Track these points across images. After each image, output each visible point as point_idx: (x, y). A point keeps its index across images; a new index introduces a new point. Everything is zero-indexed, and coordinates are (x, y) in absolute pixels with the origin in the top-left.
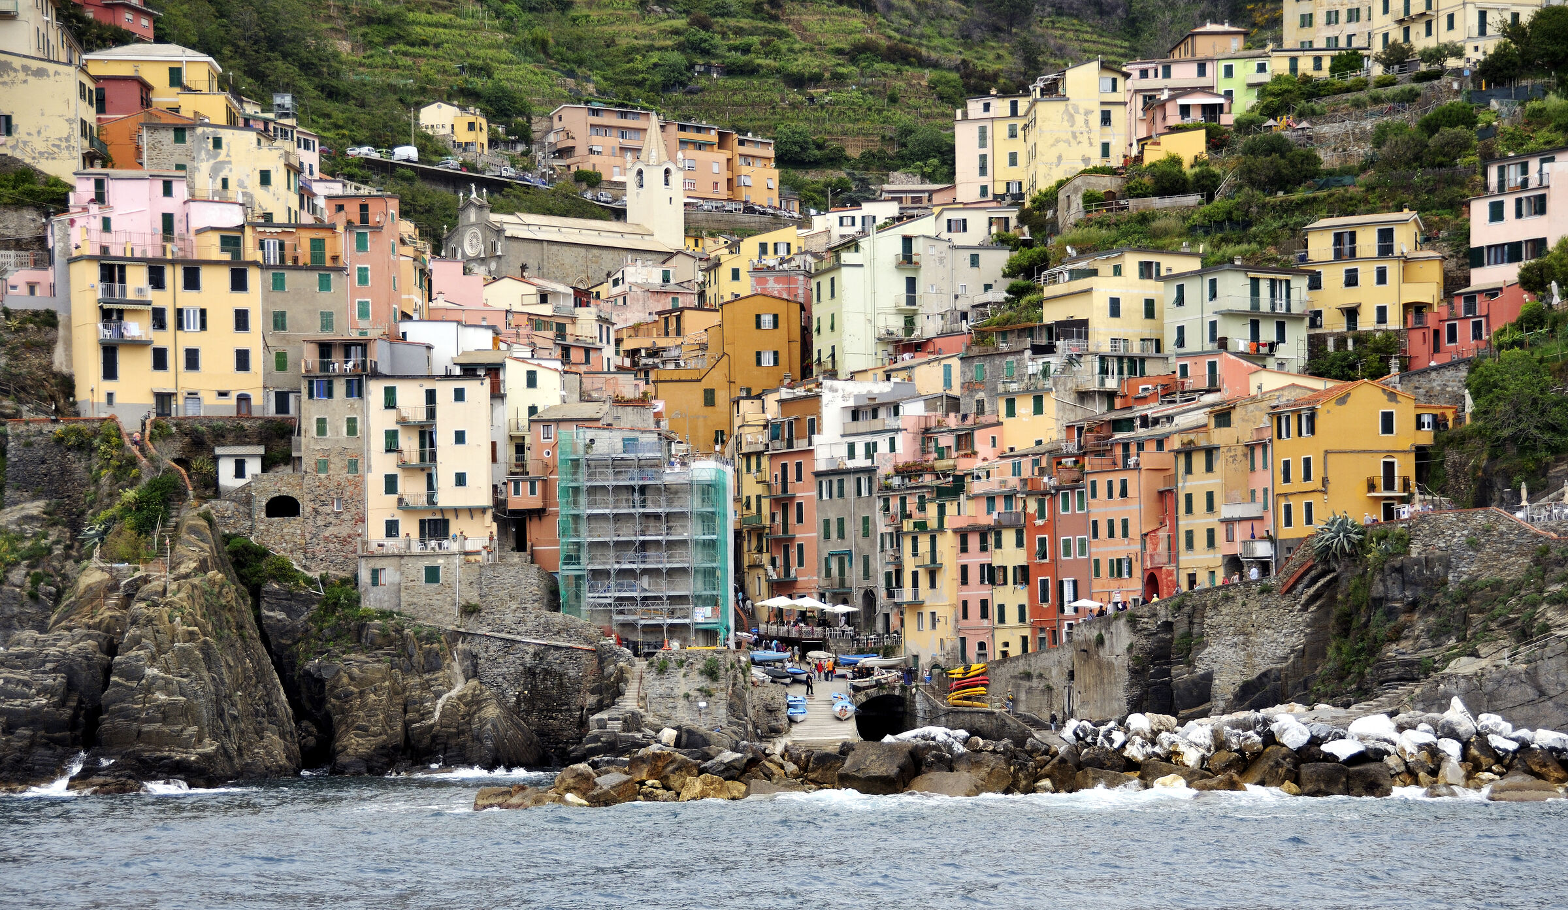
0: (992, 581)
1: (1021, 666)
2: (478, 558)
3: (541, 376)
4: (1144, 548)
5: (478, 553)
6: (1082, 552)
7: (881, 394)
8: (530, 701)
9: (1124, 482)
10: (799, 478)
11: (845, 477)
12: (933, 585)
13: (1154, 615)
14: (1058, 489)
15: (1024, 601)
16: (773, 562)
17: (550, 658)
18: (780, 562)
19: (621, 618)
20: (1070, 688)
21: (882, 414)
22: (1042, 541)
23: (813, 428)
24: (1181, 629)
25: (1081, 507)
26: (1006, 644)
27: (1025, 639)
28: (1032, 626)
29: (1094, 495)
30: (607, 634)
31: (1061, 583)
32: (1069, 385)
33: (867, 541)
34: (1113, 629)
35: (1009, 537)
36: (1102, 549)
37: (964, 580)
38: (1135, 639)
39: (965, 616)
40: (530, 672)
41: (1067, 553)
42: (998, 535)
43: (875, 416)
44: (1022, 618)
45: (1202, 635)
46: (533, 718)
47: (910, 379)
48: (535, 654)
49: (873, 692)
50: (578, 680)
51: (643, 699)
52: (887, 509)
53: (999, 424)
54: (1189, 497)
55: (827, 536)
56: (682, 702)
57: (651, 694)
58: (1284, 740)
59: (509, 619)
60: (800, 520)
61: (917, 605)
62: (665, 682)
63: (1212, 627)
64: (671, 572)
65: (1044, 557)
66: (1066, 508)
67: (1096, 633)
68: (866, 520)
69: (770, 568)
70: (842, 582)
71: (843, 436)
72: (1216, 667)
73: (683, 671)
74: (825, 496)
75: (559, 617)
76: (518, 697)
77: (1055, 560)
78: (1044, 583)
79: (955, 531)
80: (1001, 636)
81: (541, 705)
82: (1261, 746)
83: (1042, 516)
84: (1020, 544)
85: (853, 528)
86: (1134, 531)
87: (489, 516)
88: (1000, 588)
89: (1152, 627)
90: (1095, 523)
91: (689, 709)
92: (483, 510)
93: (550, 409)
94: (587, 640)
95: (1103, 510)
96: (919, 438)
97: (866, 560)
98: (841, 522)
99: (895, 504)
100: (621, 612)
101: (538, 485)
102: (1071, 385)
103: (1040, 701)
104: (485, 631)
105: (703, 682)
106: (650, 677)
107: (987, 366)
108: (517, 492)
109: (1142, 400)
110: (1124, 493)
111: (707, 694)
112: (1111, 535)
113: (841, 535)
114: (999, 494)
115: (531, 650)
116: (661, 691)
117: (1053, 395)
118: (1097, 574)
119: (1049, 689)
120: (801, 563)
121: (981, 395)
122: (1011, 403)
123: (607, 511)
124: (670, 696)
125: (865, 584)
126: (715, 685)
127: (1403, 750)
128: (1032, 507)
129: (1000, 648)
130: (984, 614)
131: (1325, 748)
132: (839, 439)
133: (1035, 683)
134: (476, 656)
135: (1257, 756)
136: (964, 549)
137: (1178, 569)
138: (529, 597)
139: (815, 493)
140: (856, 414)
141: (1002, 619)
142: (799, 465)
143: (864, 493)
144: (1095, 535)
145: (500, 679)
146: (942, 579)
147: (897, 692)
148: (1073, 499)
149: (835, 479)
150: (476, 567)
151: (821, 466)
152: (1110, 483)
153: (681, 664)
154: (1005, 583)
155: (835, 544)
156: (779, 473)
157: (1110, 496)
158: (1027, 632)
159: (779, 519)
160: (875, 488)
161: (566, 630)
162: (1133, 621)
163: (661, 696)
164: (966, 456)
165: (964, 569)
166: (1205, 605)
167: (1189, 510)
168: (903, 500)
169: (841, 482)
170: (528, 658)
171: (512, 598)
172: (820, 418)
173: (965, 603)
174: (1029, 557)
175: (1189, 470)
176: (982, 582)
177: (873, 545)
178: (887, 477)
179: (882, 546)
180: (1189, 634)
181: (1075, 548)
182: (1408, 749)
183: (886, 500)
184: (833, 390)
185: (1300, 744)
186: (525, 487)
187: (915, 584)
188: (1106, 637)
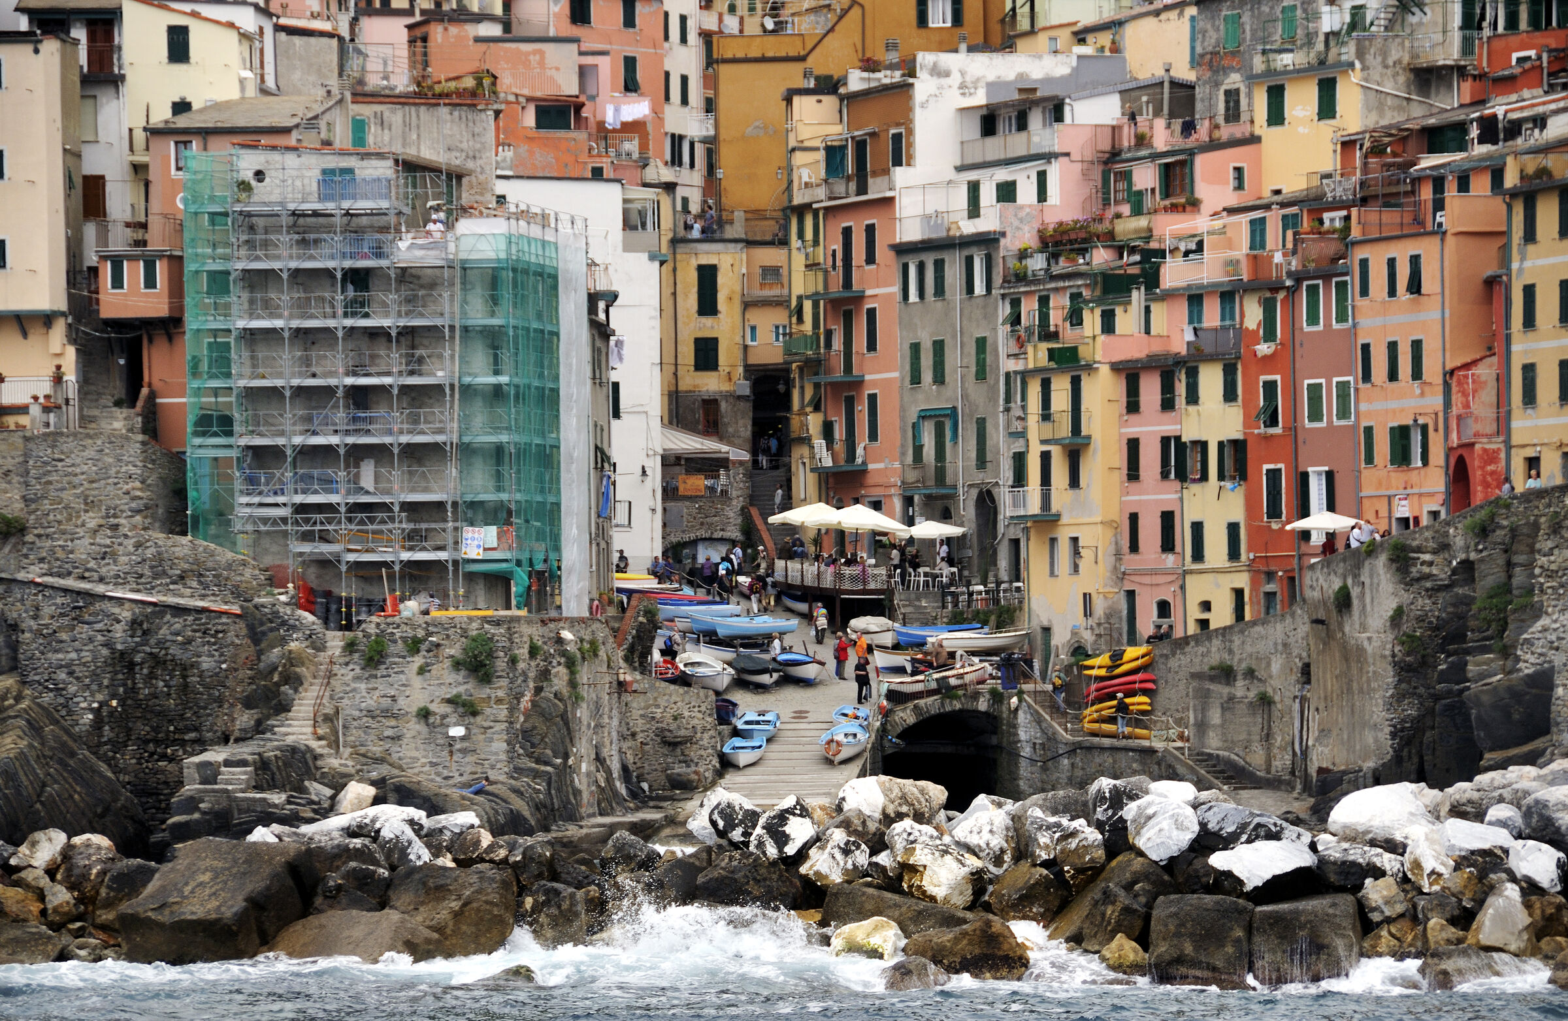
0: (1182, 476)
1: (1215, 653)
2: (24, 420)
3: (199, 39)
4: (1447, 404)
5: (23, 410)
6: (1344, 413)
7: (1048, 80)
8: (121, 720)
9: (1415, 261)
10: (870, 259)
11: (946, 256)
12: (1074, 482)
13: (1444, 547)
14: (1298, 278)
15: (1238, 514)
16: (827, 431)
17: (164, 631)
18: (839, 432)
19: (306, 548)
20: (1303, 700)
21: (1036, 120)
22: (1270, 387)
23: (900, 153)
24: (1489, 577)
25: (1342, 317)
26: (1206, 606)
27: (1239, 593)
28: (1251, 567)
29: (1364, 292)
30: (275, 580)
31: (1304, 478)
32: (1394, 55)
33: (983, 387)
34: (1365, 577)
35: (1211, 379)
36: (1378, 406)
37: (1133, 472)
38: (1406, 597)
39: (1134, 547)
40: (123, 661)
41: (1315, 415)
42: (1193, 374)
43: (1022, 125)
44: (1234, 554)
45: (1530, 591)
46: (128, 758)
47: (1116, 49)
48: (134, 624)
49: (930, 704)
50: (219, 678)
51: (328, 719)
52: (1015, 320)
53: (1254, 140)
54: (1529, 292)
55: (916, 379)
56: (414, 727)
57: (348, 707)
58: (1141, 843)
59: (83, 548)
60: (872, 346)
61: (1047, 520)
62: (379, 683)
63: (1551, 575)
64: (414, 453)
65: (1273, 421)
66: (1313, 319)
67: (1337, 584)
68: (981, 343)
69: (819, 443)
70: (940, 473)
71: (960, 169)
72: (1558, 659)
73: (418, 661)
74: (913, 296)
75: (183, 545)
76: (97, 712)
77: (1293, 430)
78: (1274, 475)
79: (1116, 367)
80: (1199, 587)
81: (142, 729)
82: (1100, 853)
83: (1270, 335)
84: (1230, 395)
85: (958, 360)
86: (1432, 368)
87: (59, 330)
88: (1195, 488)
89: (1441, 572)
90: (1366, 348)
91: (428, 741)
92: (47, 319)
93: (217, 106)
94: (237, 593)
95: (1379, 321)
96: (1097, 173)
97: (981, 424)
98: (939, 347)
99: (1029, 308)
100: (307, 537)
101: (160, 268)
102: (1397, 53)
103: (1247, 725)
104: (34, 573)
105: (459, 684)
106: (347, 674)
107: (1246, 18)
108: (117, 282)
109: (1507, 83)
110: (1415, 286)
111: (467, 709)
112: (1393, 376)
113: (939, 378)
114: (1212, 288)
115: (126, 614)
116: (371, 702)
117: (1355, 77)
118: (1369, 459)
119: (1265, 701)
120: (873, 436)
121: (1234, 80)
122: (1276, 95)
123: (278, 323)
124: (388, 713)
125: (978, 477)
126: (486, 691)
127: (1417, 865)
128: (1252, 314)
129: (1195, 613)
130: (1168, 545)
131: (1219, 860)
132: (953, 175)
133: (1240, 688)
134: (14, 627)
135: (1092, 873)
136: (1133, 407)
137: (1509, 447)
138: (124, 503)
139: (895, 289)
140: (989, 123)
141: (1198, 555)
142: (870, 230)
143: (979, 288)
144: (1367, 376)
145: (62, 675)
146: (1094, 468)
147: (983, 705)
148: (1328, 301)
149: (929, 259)
150: (17, 439)
151: (910, 231)
152: (1392, 263)
153: (414, 646)
154: (1204, 477)
155: (929, 397)
156: (838, 246)
157: (1392, 292)
158: (1242, 580)
159: (838, 343)
160: (998, 280)
161: (195, 573)
162: (1402, 558)
163: (371, 714)
164: (1174, 208)
165: (1133, 445)
166: (1536, 526)
167: (1529, 321)
168: (1044, 301)
169: (939, 265)
170: (119, 631)
171: (90, 504)
172: (910, 132)
173: (1134, 518)
174: (1246, 424)
175: (1530, 236)
176: (1165, 475)
177: (993, 399)
178: (1023, 255)
179: (1008, 399)
180: (1505, 588)
181: (1330, 403)
182: (1429, 864)
183: (1016, 303)
184: (939, 72)
185: (1174, 851)
186: (134, 273)
187: (1046, 479)
188: (1355, 592)
